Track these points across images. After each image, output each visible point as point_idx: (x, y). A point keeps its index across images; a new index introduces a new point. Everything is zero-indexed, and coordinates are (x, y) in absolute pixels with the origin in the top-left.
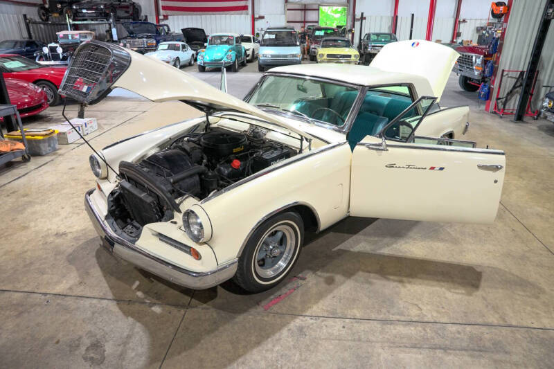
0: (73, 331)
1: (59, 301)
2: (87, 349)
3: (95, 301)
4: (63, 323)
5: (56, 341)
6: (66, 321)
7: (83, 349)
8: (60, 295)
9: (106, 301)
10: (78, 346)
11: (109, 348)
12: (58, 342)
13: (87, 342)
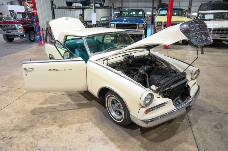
0: (214, 135)
1: (202, 146)
2: (218, 129)
3: (195, 133)
4: (213, 140)
5: (222, 139)
6: (211, 139)
7: (219, 130)
8: (198, 147)
9: (193, 129)
10: (219, 132)
11: (214, 124)
12: (222, 138)
13: (216, 130)
